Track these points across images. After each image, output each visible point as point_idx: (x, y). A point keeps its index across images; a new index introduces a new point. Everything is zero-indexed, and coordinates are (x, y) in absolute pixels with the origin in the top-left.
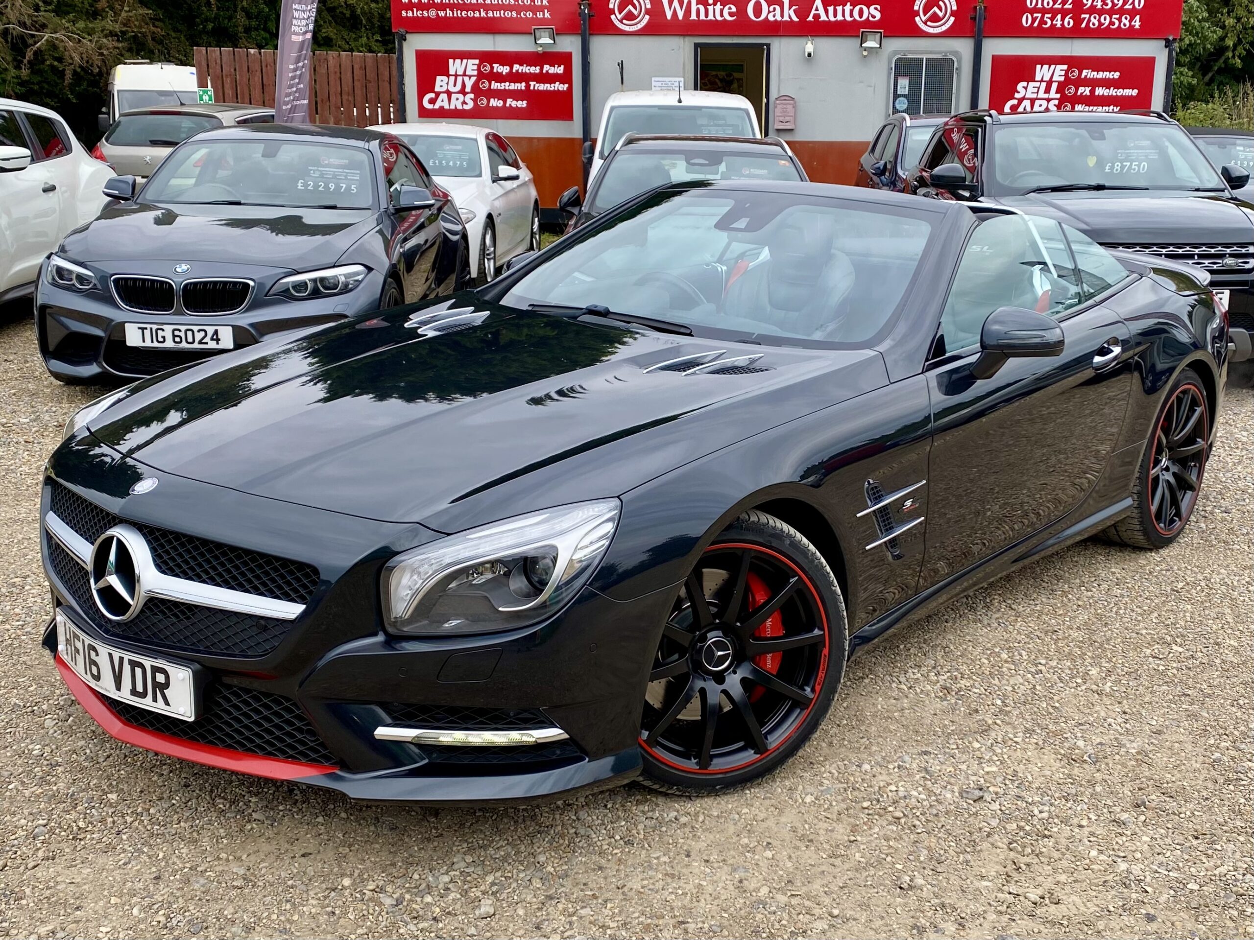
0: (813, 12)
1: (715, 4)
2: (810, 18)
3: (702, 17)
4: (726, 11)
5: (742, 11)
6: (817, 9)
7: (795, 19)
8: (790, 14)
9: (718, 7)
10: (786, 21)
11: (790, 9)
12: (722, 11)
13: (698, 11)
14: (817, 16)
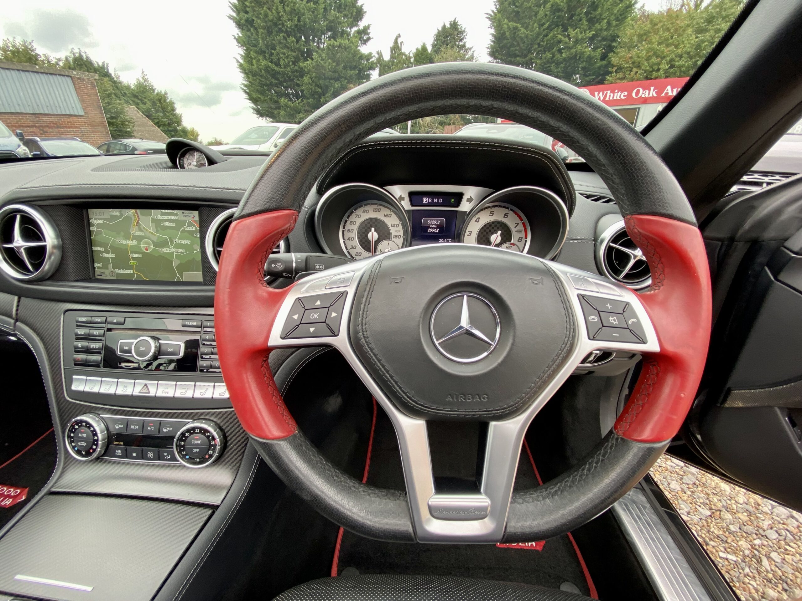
0: (665, 92)
1: (618, 92)
2: (663, 95)
3: (611, 98)
4: (623, 94)
5: (630, 94)
6: (667, 90)
7: (655, 95)
8: (653, 93)
9: (619, 93)
10: (650, 97)
11: (654, 90)
12: (620, 95)
13: (610, 96)
14: (667, 94)
